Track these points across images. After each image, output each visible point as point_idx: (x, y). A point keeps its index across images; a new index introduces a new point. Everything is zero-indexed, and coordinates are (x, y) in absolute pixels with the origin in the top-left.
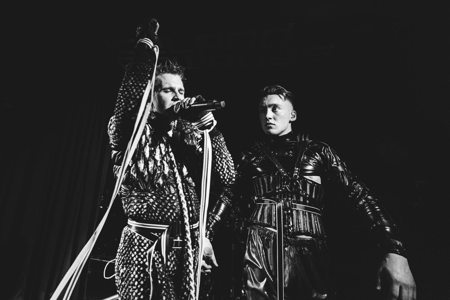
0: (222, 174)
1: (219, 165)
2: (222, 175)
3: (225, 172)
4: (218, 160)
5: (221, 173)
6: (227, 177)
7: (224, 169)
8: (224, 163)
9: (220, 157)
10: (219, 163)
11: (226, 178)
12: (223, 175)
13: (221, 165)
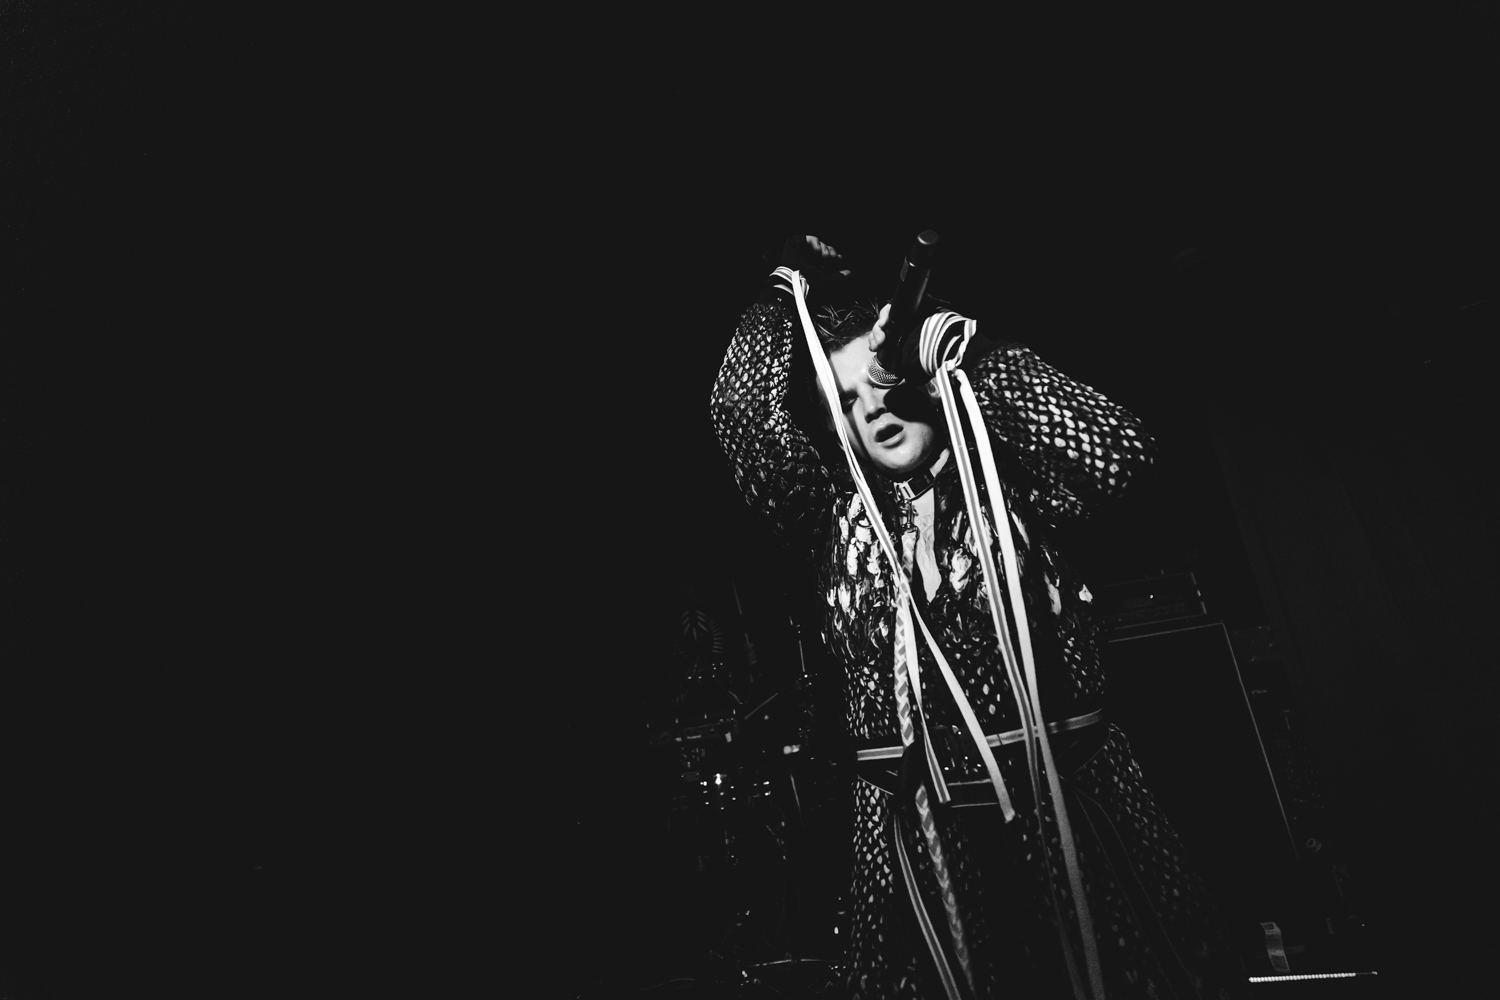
0: (1068, 444)
1: (1038, 423)
2: (1068, 446)
3: (1070, 432)
4: (1027, 410)
5: (1060, 442)
6: (1092, 443)
7: (1063, 425)
8: (1052, 408)
9: (1030, 400)
10: (1034, 417)
11: (1086, 447)
12: (1072, 444)
13: (1044, 419)
